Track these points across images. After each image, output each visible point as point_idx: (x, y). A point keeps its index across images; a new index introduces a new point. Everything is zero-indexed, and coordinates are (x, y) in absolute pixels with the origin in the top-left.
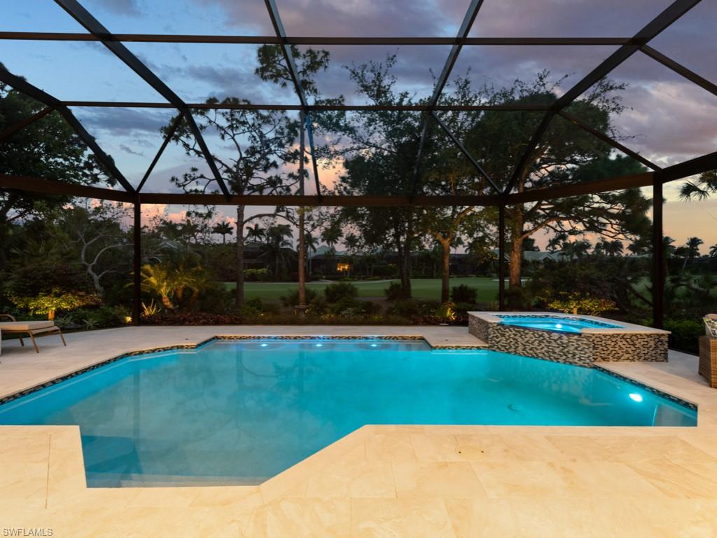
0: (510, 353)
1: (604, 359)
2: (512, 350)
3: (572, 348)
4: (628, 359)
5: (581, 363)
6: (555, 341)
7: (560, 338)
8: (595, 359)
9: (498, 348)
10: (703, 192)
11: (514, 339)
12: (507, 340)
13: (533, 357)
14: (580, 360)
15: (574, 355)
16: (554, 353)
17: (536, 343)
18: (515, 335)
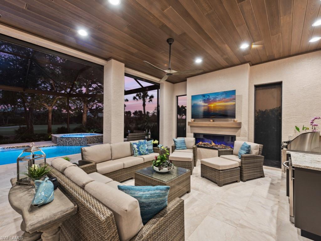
0: (64, 146)
1: (90, 143)
2: (65, 145)
3: (82, 141)
4: (97, 142)
5: (84, 145)
6: (78, 140)
7: (79, 139)
8: (88, 144)
9: (60, 145)
10: (137, 99)
11: (65, 141)
12: (63, 142)
13: (71, 146)
14: (84, 144)
15: (82, 143)
16: (77, 143)
17: (72, 141)
18: (66, 140)
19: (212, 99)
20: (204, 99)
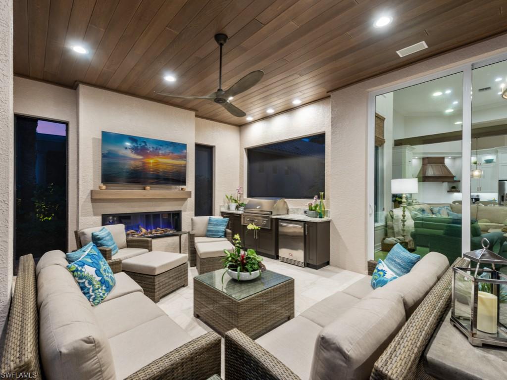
19: (151, 149)
20: (136, 145)
